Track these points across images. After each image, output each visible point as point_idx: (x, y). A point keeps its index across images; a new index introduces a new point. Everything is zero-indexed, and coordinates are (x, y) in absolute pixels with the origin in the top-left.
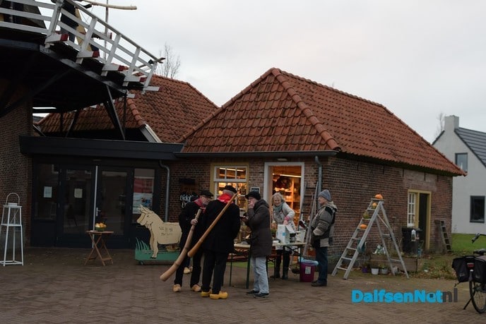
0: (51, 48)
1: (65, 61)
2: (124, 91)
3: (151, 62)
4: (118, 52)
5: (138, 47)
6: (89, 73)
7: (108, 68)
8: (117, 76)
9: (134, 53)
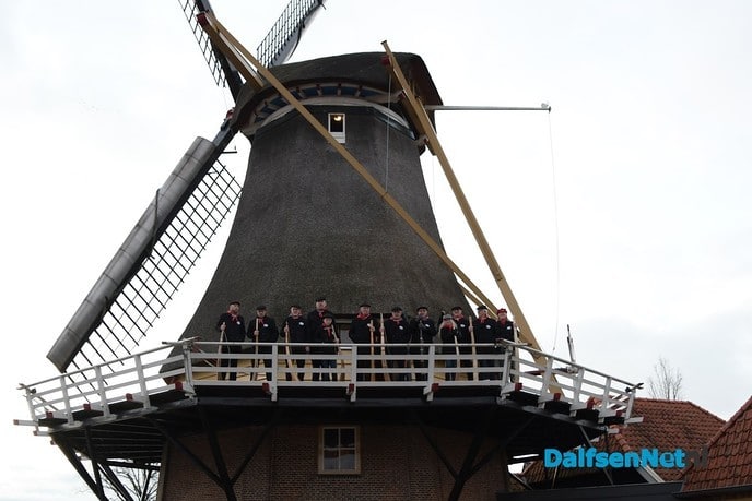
0: (507, 398)
1: (527, 409)
2: (603, 428)
3: (628, 390)
4: (585, 387)
5: (608, 377)
6: (557, 416)
7: (575, 407)
8: (589, 413)
9: (604, 384)
